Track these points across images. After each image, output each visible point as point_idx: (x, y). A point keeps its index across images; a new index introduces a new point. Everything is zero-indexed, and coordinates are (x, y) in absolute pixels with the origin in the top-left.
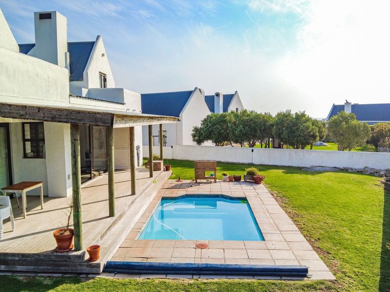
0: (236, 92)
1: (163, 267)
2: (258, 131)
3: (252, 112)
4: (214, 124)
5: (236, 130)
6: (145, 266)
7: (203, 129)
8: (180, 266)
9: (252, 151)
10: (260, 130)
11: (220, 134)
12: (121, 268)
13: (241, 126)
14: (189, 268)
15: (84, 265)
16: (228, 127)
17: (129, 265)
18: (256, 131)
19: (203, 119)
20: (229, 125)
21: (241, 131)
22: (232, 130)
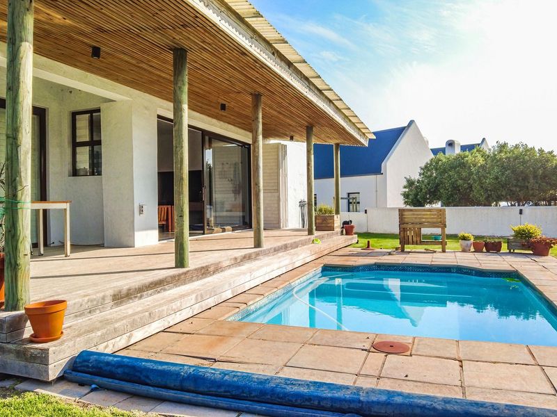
0: (484, 139)
1: (230, 385)
2: (531, 179)
3: (517, 147)
4: (445, 171)
5: (485, 177)
6: (178, 374)
7: (423, 181)
8: (289, 389)
9: (521, 212)
10: (535, 177)
11: (456, 188)
12: (111, 375)
13: (496, 169)
14: (321, 399)
15: (10, 351)
16: (471, 174)
17: (133, 367)
18: (526, 179)
19: (423, 166)
20: (473, 169)
21: (497, 178)
22: (479, 178)
